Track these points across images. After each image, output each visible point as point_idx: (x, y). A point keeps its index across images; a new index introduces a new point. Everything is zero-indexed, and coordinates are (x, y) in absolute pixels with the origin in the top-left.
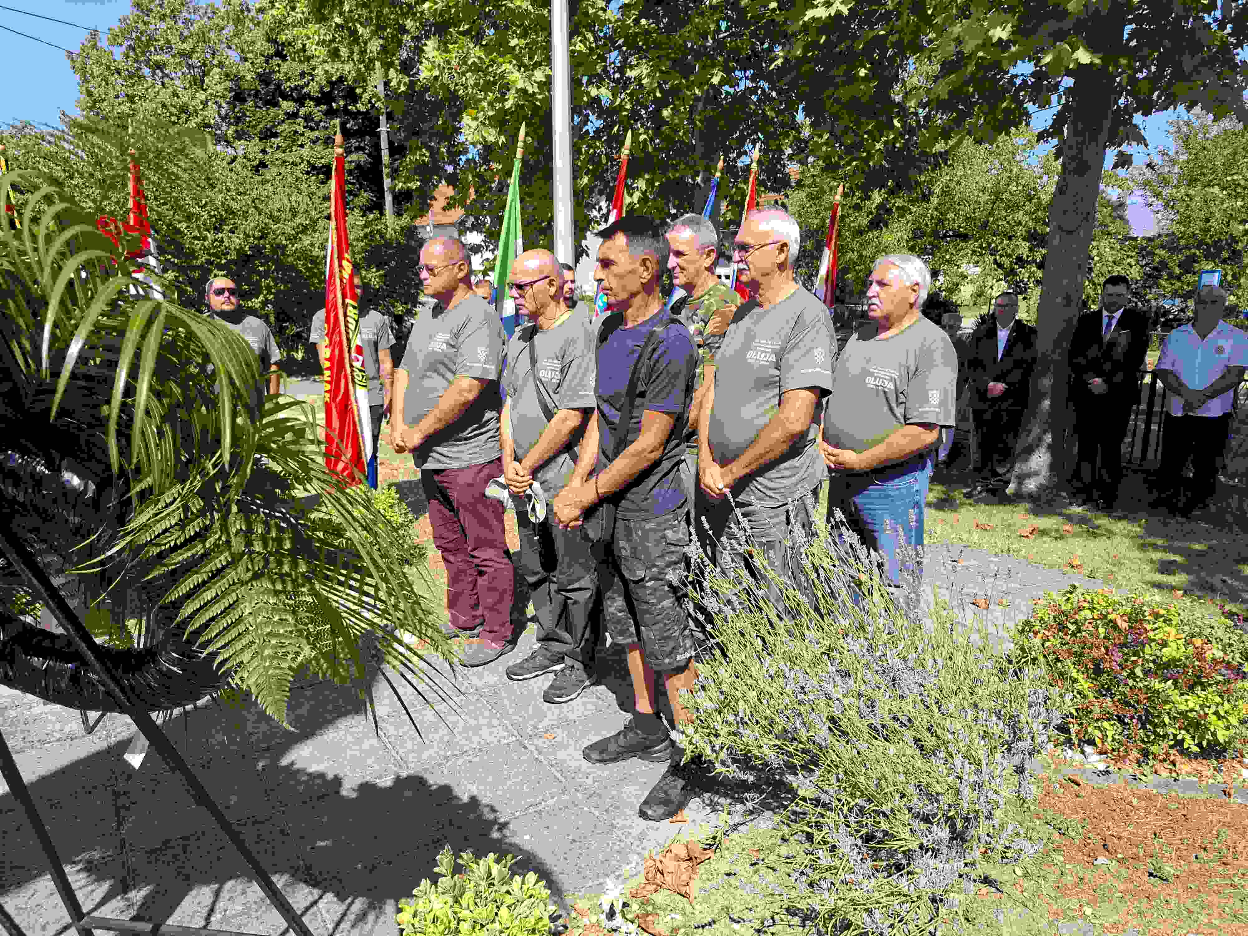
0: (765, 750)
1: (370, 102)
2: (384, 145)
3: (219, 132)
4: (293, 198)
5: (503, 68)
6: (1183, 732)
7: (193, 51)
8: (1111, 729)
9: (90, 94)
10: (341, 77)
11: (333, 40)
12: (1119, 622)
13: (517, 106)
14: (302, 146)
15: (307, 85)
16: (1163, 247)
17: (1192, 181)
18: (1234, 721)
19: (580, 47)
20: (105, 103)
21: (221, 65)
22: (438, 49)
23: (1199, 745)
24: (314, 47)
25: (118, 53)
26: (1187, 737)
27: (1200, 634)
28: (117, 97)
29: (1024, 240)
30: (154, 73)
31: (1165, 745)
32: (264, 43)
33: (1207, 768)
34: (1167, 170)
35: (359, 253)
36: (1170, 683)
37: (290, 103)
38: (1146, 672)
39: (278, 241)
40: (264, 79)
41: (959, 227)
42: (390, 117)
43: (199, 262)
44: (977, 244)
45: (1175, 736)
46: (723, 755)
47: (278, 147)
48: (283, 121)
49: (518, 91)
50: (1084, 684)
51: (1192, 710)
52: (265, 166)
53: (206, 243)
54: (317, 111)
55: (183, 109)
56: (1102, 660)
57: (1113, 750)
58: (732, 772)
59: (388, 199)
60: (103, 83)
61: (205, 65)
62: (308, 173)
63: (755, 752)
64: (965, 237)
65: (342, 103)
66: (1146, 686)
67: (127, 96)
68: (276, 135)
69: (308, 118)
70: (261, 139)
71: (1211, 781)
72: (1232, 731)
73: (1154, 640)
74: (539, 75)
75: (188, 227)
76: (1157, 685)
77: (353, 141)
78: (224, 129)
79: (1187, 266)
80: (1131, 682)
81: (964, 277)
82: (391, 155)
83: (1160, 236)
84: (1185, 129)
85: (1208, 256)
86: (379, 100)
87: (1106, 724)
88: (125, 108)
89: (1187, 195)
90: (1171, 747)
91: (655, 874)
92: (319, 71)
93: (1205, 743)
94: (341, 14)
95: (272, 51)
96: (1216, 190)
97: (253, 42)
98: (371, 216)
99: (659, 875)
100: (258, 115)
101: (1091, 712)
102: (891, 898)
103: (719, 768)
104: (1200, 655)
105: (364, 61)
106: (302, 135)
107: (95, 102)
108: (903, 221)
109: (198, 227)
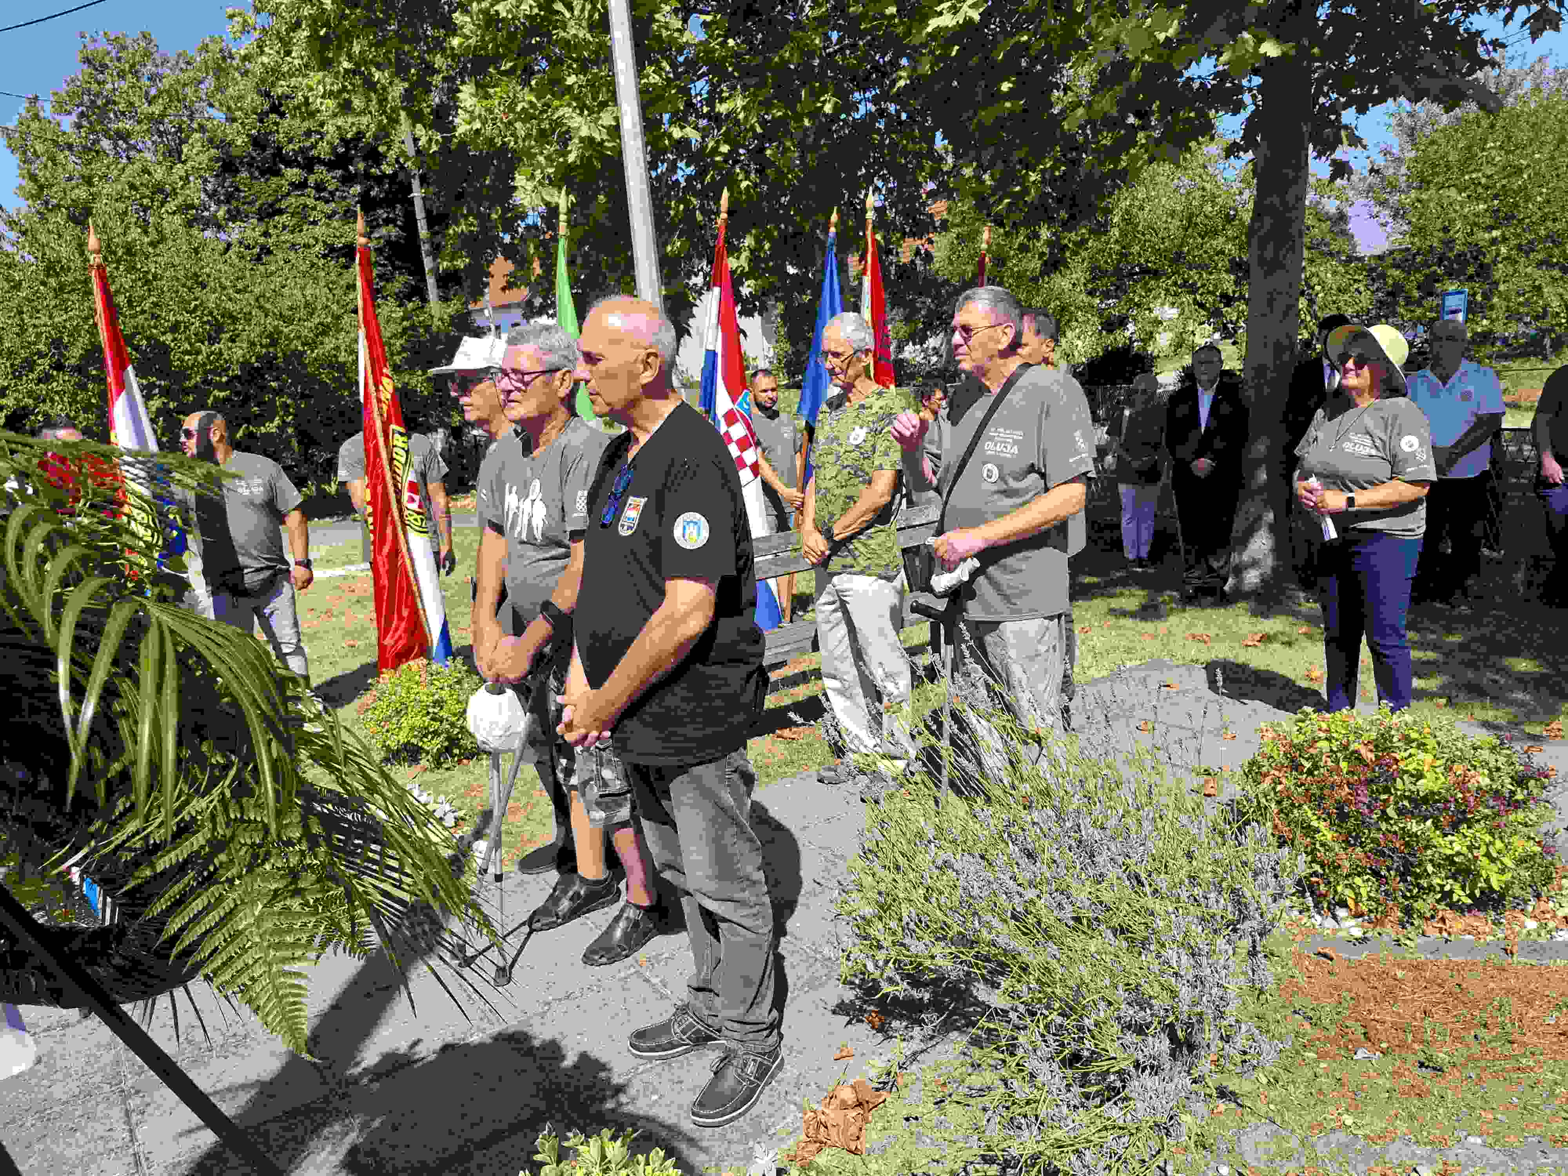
0: (939, 961)
1: (397, 161)
2: (420, 214)
3: (206, 214)
4: (308, 292)
5: (560, 113)
6: (1450, 881)
7: (163, 115)
8: (1365, 886)
9: (33, 178)
10: (359, 133)
11: (344, 89)
12: (1363, 751)
13: (581, 157)
14: (314, 223)
15: (314, 146)
16: (1397, 266)
17: (1424, 183)
18: (1509, 863)
19: (654, 79)
20: (54, 189)
21: (202, 129)
22: (476, 95)
23: (1471, 896)
24: (319, 100)
25: (67, 123)
26: (1457, 887)
27: (1462, 759)
28: (70, 179)
29: (1226, 271)
30: (116, 146)
31: (1431, 899)
32: (255, 97)
33: (1481, 922)
34: (1391, 171)
35: (399, 353)
36: (1429, 823)
37: (295, 170)
38: (1401, 812)
39: (292, 347)
40: (258, 142)
41: (1147, 261)
42: (424, 180)
43: (193, 382)
44: (1170, 282)
45: (1442, 886)
46: (890, 971)
47: (284, 227)
48: (288, 194)
49: (582, 140)
50: (1327, 834)
51: (1459, 854)
52: (269, 252)
53: (200, 357)
54: (331, 178)
55: (159, 189)
56: (1348, 802)
57: (1370, 911)
58: (902, 989)
59: (431, 281)
60: (50, 164)
61: (180, 130)
62: (325, 256)
63: (928, 963)
64: (1156, 274)
65: (361, 166)
66: (1403, 829)
67: (83, 177)
68: (280, 212)
69: (320, 187)
70: (260, 220)
71: (1490, 938)
72: (1508, 876)
73: (1406, 772)
74: (607, 119)
75: (174, 339)
76: (1414, 827)
77: (380, 211)
78: (213, 208)
79: (1428, 288)
80: (1384, 826)
81: (1158, 322)
82: (430, 226)
83: (1391, 253)
84: (1408, 121)
85: (1450, 274)
86: (407, 158)
87: (1358, 881)
88: (82, 193)
89: (1419, 201)
90: (1438, 901)
91: (818, 1128)
92: (330, 128)
93: (1477, 893)
94: (350, 58)
95: (266, 107)
96: (1453, 192)
97: (241, 98)
98: (410, 306)
99: (822, 1129)
100: (257, 188)
101: (1339, 866)
102: (1104, 1134)
103: (887, 988)
104: (1462, 784)
105: (385, 112)
106: (314, 208)
107: (41, 188)
108: (1078, 259)
109: (188, 339)
